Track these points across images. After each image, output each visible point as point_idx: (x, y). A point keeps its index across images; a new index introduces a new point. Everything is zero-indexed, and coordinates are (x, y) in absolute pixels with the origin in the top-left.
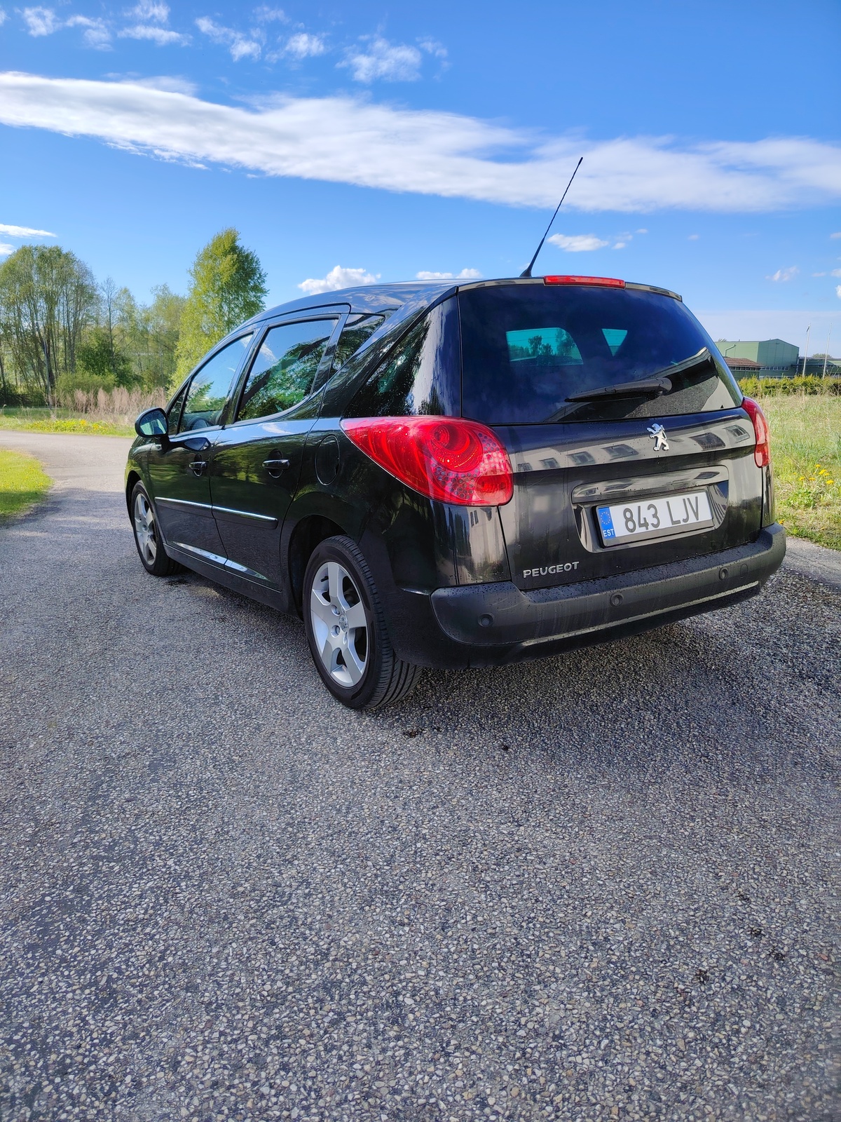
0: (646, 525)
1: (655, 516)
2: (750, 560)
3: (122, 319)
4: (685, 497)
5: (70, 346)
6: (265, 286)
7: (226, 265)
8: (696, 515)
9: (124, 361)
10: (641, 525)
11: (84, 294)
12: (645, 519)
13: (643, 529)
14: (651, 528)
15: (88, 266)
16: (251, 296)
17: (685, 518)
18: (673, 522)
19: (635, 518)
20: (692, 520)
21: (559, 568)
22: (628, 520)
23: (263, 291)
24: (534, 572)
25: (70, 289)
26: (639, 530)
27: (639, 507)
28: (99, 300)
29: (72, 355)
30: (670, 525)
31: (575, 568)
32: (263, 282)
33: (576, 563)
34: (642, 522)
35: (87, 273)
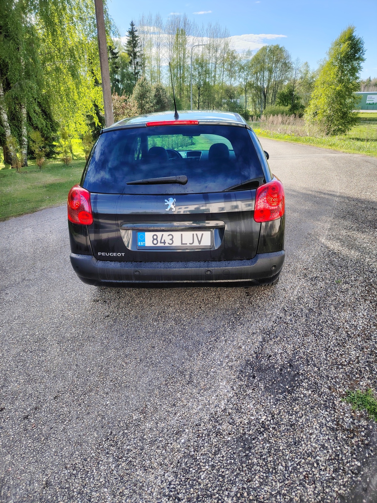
0: (164, 243)
1: (172, 239)
2: (232, 269)
3: (301, 78)
4: (195, 233)
5: (275, 92)
6: (364, 57)
7: (344, 47)
8: (200, 242)
9: (297, 98)
10: (161, 242)
11: (286, 66)
12: (164, 240)
13: (162, 245)
14: (167, 245)
15: (290, 53)
16: (355, 63)
17: (191, 242)
18: (182, 244)
19: (159, 239)
20: (196, 243)
21: (114, 254)
22: (154, 239)
23: (363, 60)
24: (103, 254)
25: (279, 65)
26: (159, 245)
27: (163, 235)
28: (292, 69)
29: (275, 97)
30: (180, 245)
31: (123, 255)
32: (364, 54)
33: (123, 254)
34: (163, 241)
35: (288, 57)
